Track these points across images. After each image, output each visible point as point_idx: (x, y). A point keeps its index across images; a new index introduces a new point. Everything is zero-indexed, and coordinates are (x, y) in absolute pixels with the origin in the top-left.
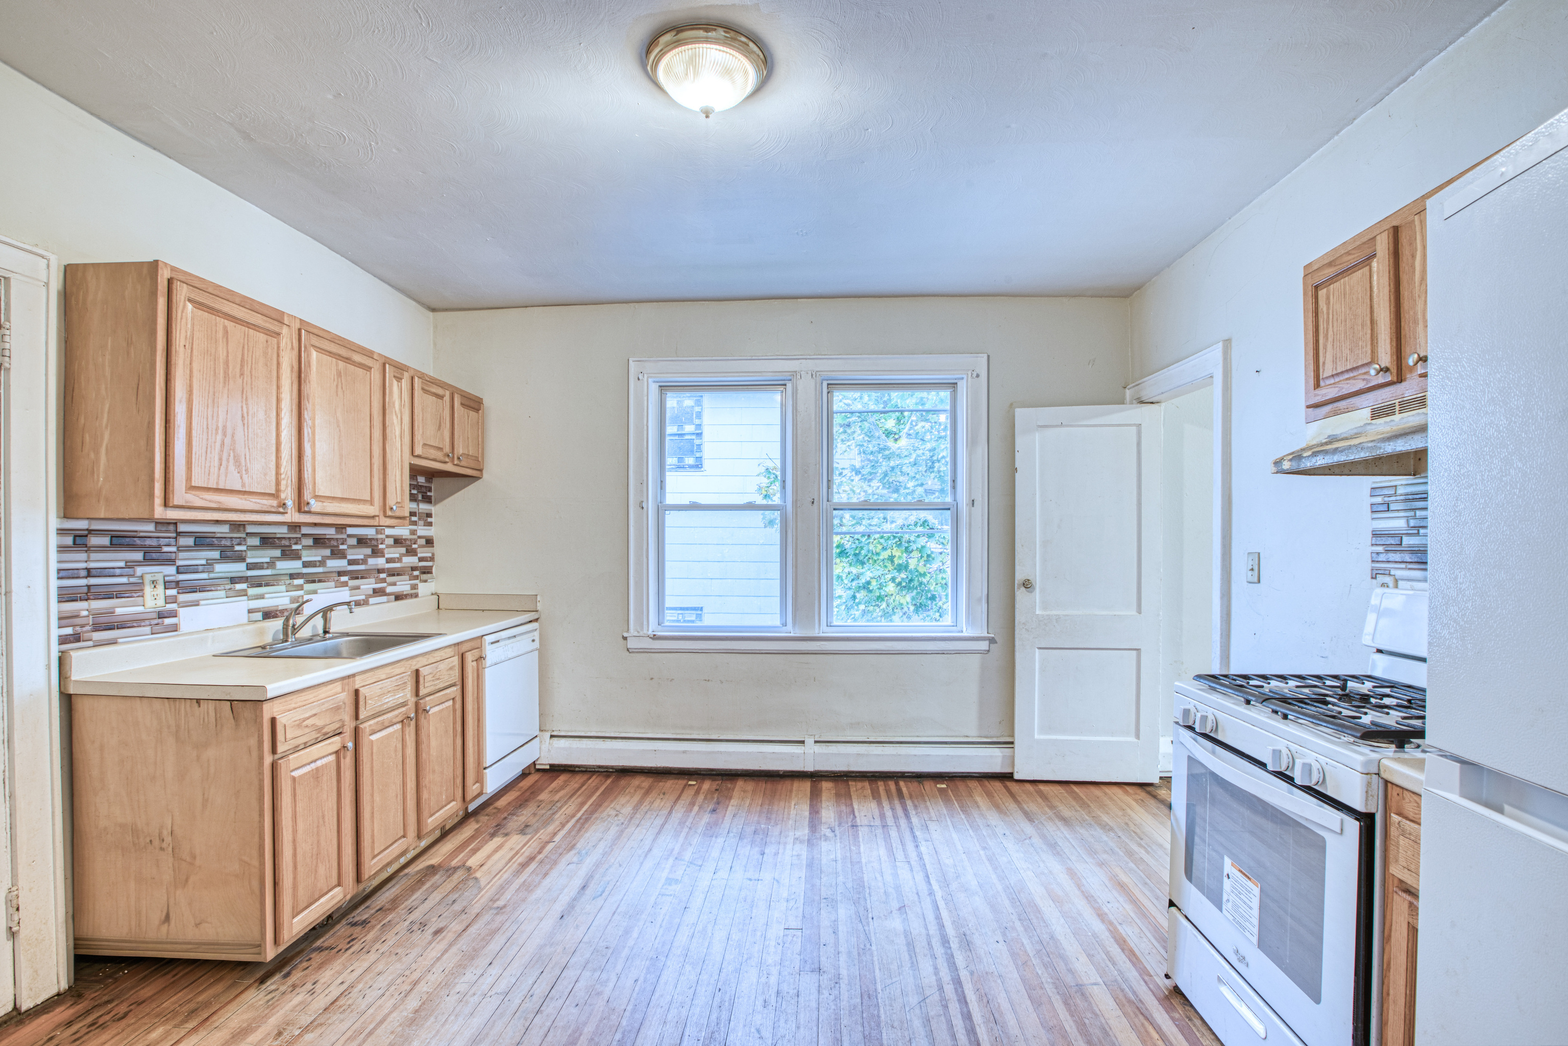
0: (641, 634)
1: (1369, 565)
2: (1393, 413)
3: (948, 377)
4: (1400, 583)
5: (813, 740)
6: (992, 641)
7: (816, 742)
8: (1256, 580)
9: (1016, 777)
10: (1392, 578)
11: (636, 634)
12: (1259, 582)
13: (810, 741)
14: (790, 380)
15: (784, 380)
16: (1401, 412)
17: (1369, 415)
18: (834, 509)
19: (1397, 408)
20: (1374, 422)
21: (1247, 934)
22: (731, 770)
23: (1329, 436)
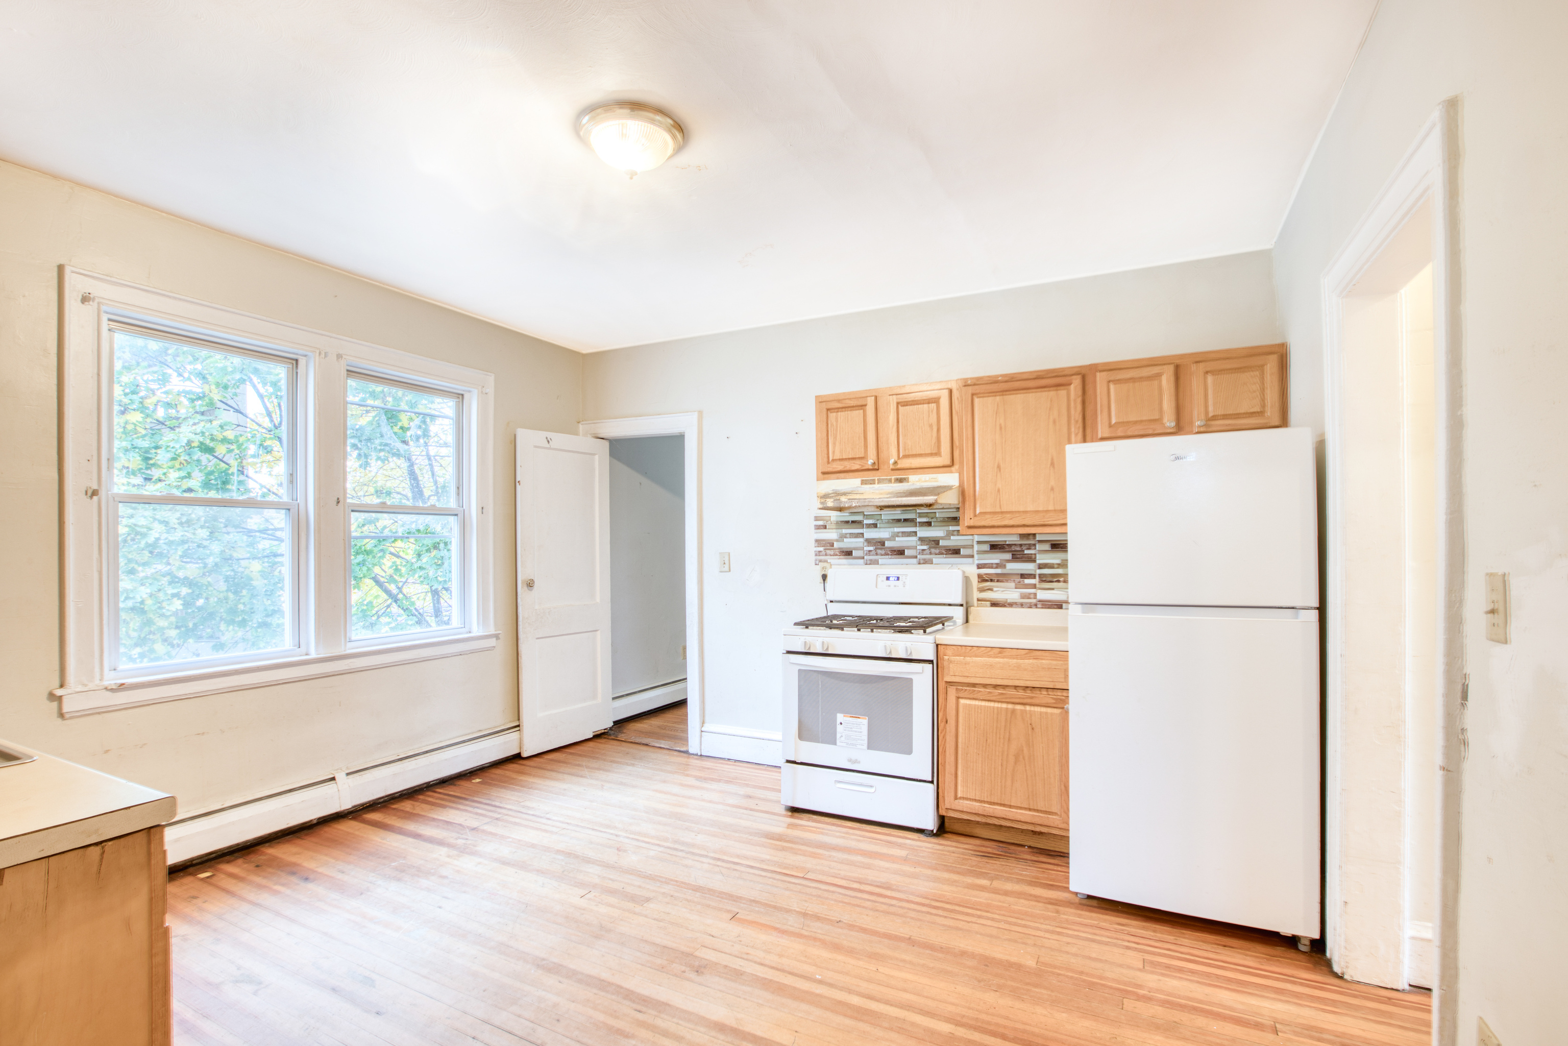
0: (91, 686)
1: (814, 558)
2: (875, 483)
3: (459, 388)
4: (833, 566)
5: (343, 774)
6: (497, 636)
7: (348, 774)
8: (728, 570)
9: (525, 755)
10: (829, 564)
11: (80, 688)
12: (730, 571)
13: (341, 777)
14: (305, 356)
15: (297, 354)
16: (878, 483)
17: (860, 482)
18: (352, 511)
19: (876, 482)
20: (863, 486)
21: (858, 746)
22: (238, 845)
23: (833, 490)
